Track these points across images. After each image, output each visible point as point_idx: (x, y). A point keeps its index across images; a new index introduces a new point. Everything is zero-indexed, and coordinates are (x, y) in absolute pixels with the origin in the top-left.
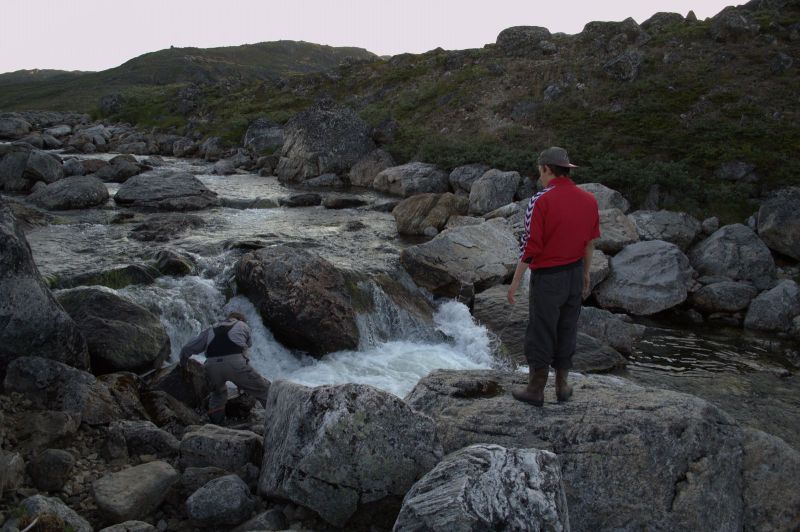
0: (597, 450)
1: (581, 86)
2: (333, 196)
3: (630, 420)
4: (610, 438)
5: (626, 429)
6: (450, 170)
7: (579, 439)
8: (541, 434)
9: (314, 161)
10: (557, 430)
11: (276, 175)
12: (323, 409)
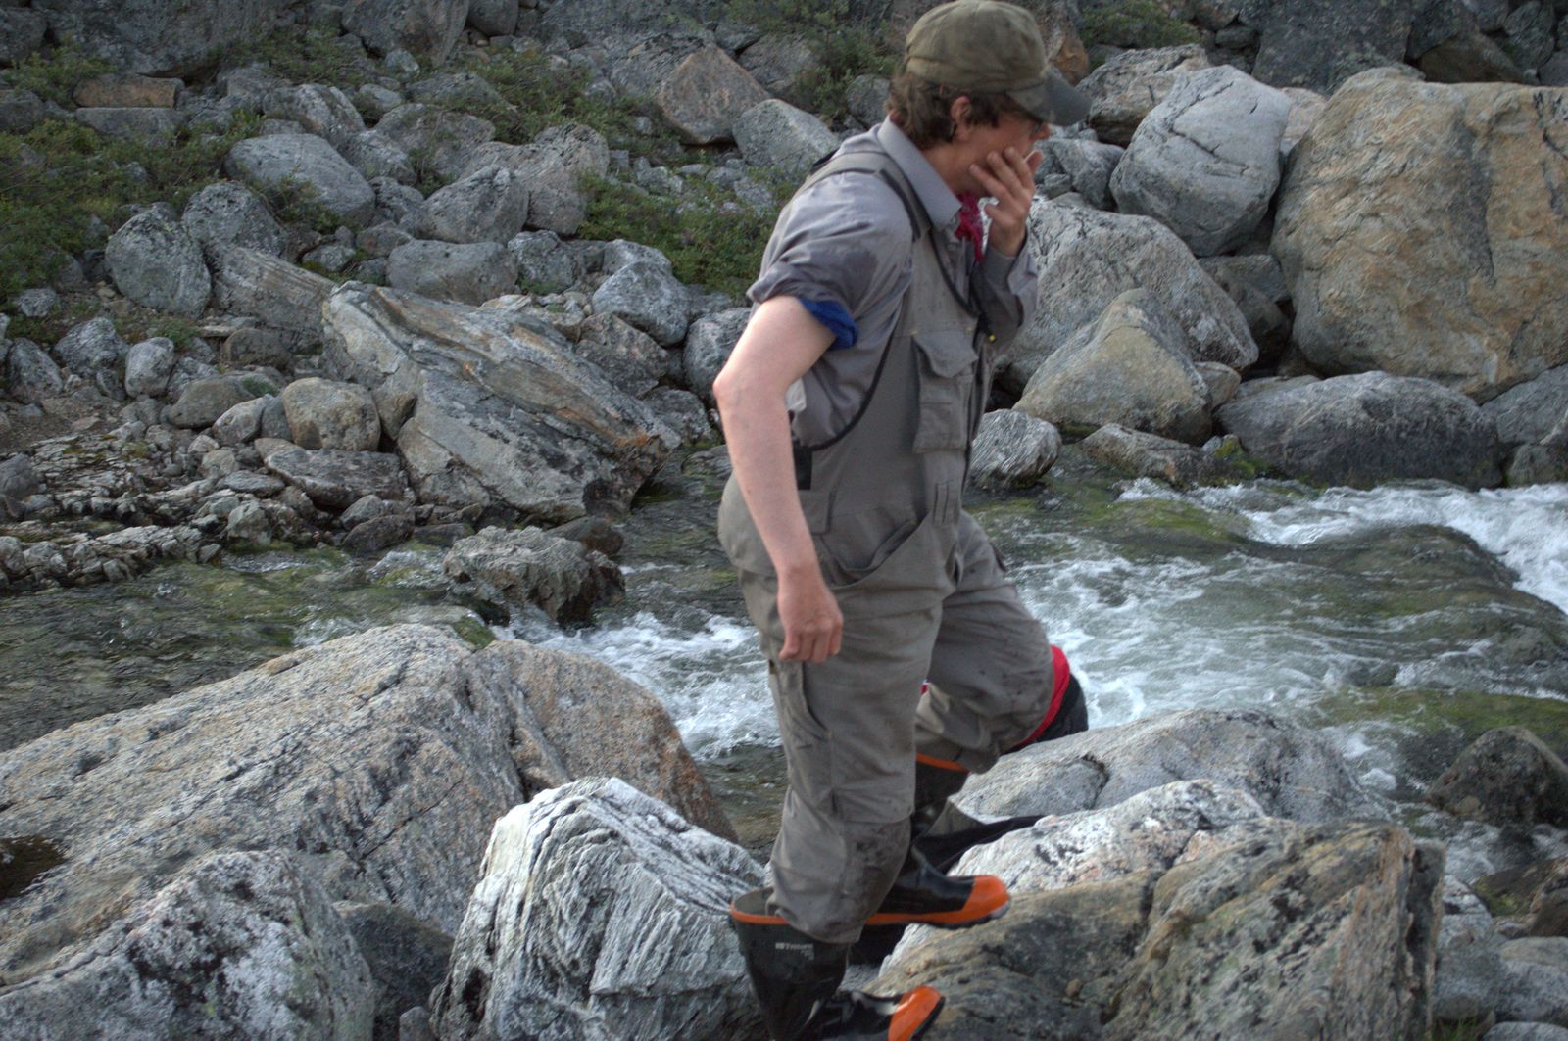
0: (406, 813)
3: (400, 719)
4: (403, 776)
5: (408, 741)
7: (367, 809)
8: (310, 846)
10: (325, 817)
12: (208, 969)
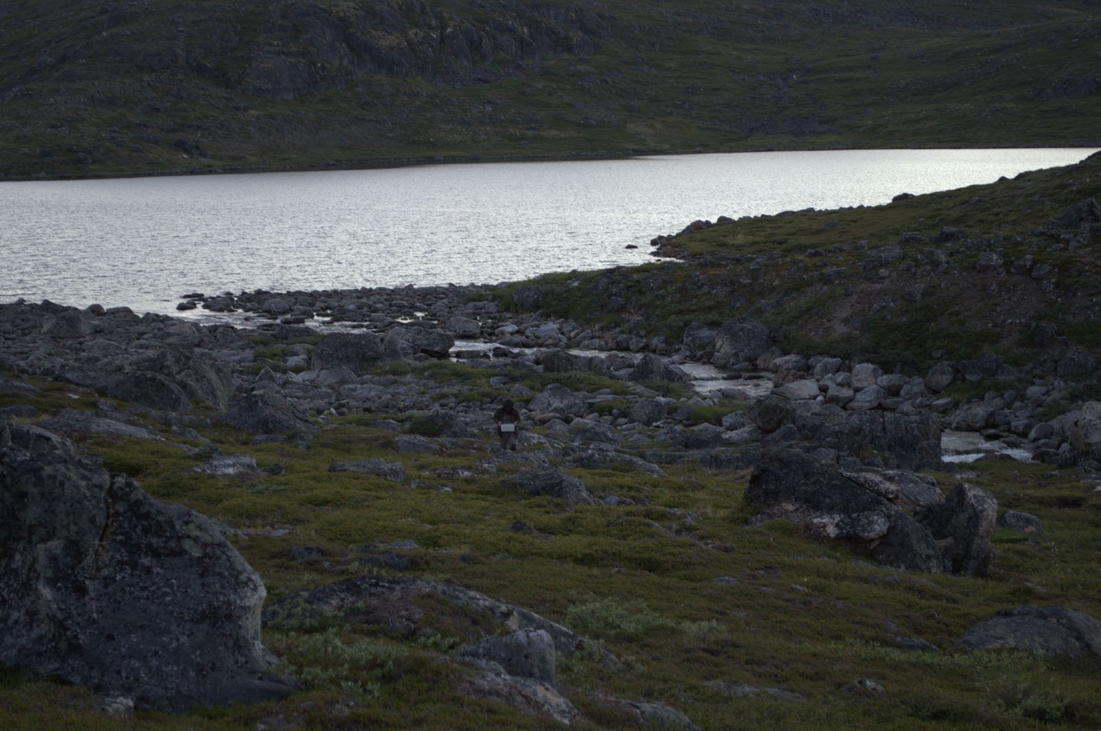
1: (892, 304)
2: (748, 374)
6: (809, 358)
9: (736, 355)
11: (712, 363)
